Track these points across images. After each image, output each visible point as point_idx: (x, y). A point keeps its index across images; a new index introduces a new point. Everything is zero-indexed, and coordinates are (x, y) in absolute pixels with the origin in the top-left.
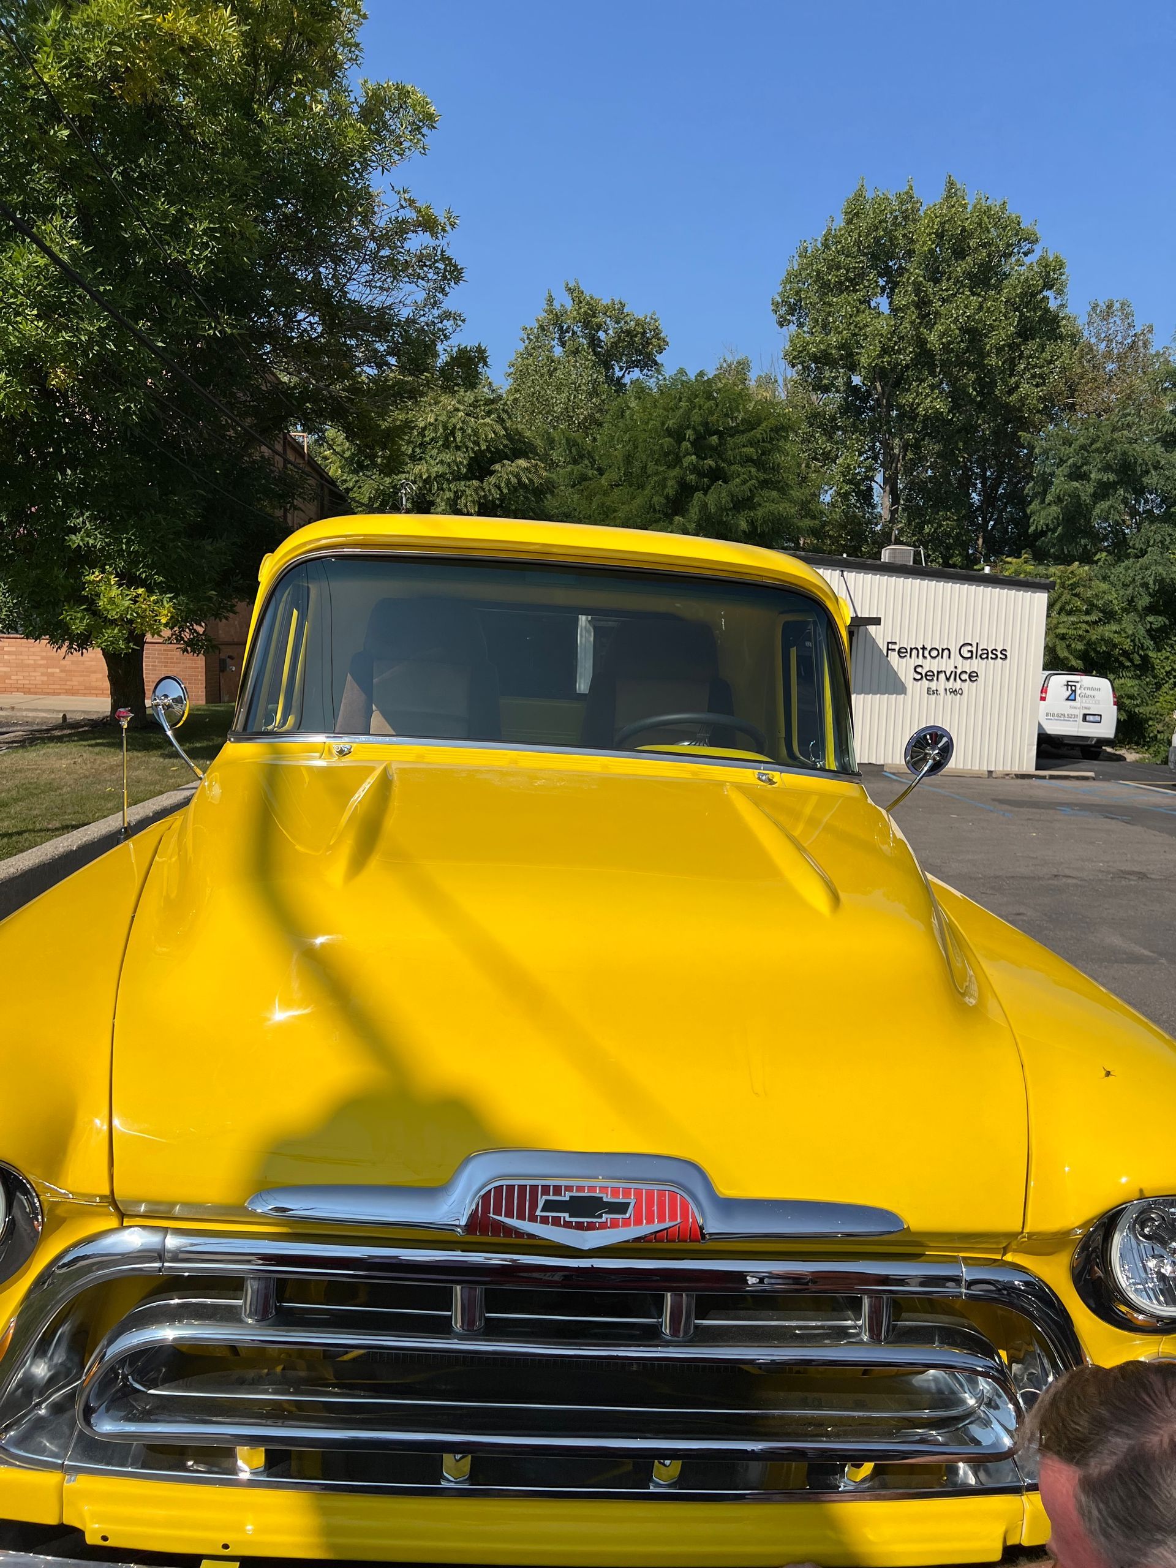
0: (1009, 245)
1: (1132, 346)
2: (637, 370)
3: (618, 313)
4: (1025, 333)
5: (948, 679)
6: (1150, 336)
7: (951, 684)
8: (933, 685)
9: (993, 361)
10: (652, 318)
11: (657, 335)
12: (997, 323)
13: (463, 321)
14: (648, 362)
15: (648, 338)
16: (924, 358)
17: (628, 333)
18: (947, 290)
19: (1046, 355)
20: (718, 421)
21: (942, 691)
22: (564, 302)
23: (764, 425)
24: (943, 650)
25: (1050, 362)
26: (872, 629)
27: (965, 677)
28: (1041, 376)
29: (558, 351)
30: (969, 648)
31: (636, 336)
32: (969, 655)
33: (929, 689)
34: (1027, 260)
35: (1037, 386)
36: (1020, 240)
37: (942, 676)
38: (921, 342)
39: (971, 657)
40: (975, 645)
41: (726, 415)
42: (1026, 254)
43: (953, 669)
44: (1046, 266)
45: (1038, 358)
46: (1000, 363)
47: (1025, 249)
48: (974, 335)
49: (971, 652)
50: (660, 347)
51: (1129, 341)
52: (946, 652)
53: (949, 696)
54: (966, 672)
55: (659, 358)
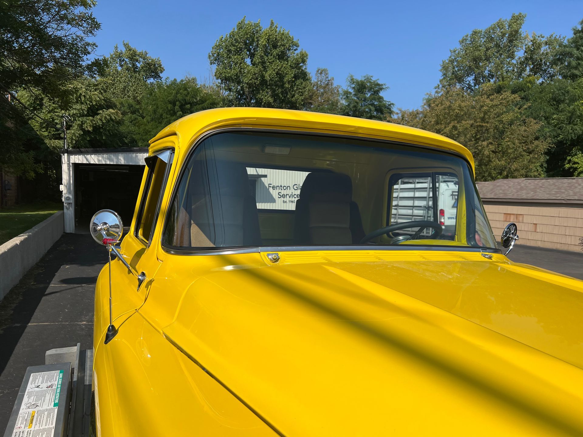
0: (290, 46)
1: (327, 84)
2: (152, 79)
3: (144, 56)
4: (296, 77)
5: (290, 197)
6: (332, 81)
7: (291, 199)
8: (285, 199)
9: (287, 85)
10: (158, 60)
11: (160, 66)
12: (287, 72)
13: (97, 46)
14: (157, 76)
15: (156, 67)
16: (264, 82)
17: (148, 64)
18: (271, 59)
19: (303, 85)
20: (190, 99)
21: (288, 201)
22: (122, 49)
23: (208, 102)
24: (288, 187)
25: (304, 88)
26: (263, 179)
27: (295, 196)
28: (302, 92)
29: (119, 69)
30: (296, 186)
31: (152, 65)
32: (296, 188)
33: (283, 201)
34: (296, 52)
35: (301, 95)
36: (293, 45)
37: (288, 196)
38: (263, 76)
39: (297, 189)
40: (298, 185)
41: (193, 97)
42: (295, 50)
43: (291, 193)
44: (303, 55)
45: (301, 86)
46: (289, 86)
47: (295, 48)
48: (280, 76)
49: (297, 187)
50: (161, 70)
51: (327, 82)
52: (289, 188)
53: (291, 204)
54: (295, 195)
55: (161, 75)
